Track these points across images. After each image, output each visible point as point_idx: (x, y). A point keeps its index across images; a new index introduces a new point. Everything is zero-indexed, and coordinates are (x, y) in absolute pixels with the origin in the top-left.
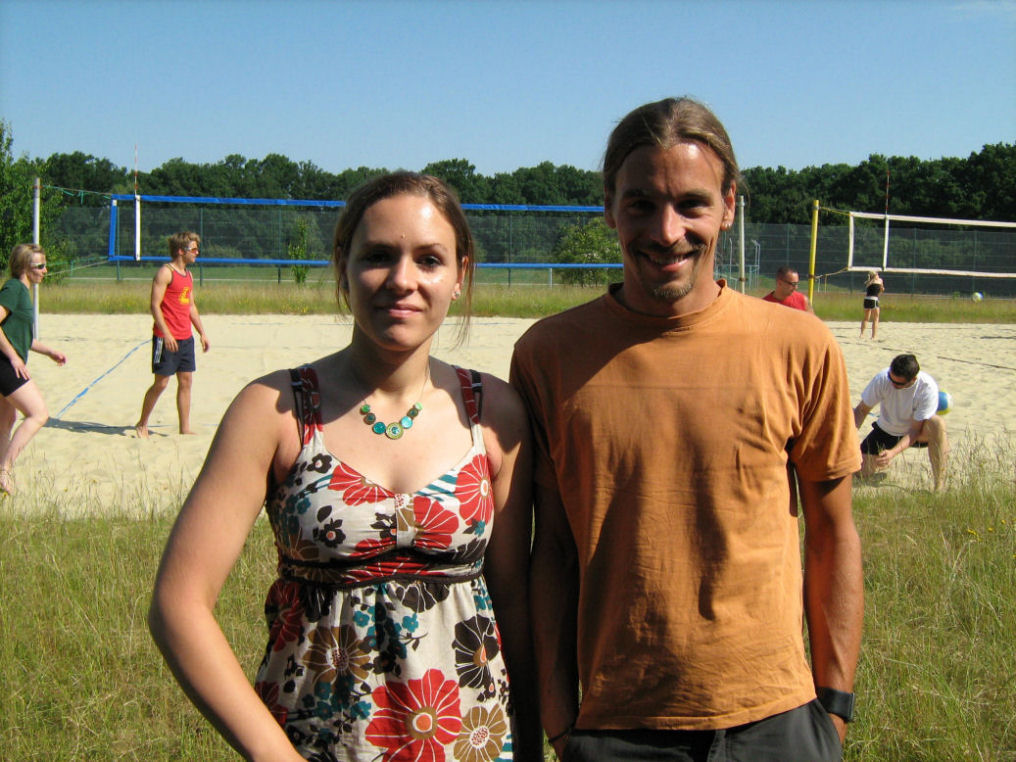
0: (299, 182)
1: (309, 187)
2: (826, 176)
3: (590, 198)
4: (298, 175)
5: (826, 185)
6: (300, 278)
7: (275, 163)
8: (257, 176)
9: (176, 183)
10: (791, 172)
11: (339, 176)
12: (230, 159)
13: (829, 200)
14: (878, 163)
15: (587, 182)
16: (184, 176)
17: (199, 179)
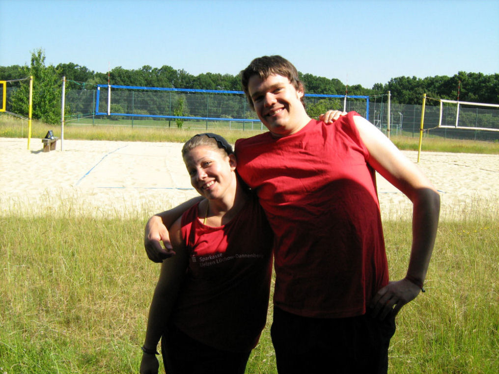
0: (178, 79)
1: (182, 82)
2: (437, 81)
3: (320, 90)
4: (177, 76)
5: (437, 86)
6: (179, 125)
7: (166, 69)
8: (157, 76)
9: (118, 79)
10: (419, 79)
11: (197, 77)
12: (144, 67)
13: (437, 94)
14: (462, 75)
15: (318, 82)
16: (122, 76)
17: (129, 77)
